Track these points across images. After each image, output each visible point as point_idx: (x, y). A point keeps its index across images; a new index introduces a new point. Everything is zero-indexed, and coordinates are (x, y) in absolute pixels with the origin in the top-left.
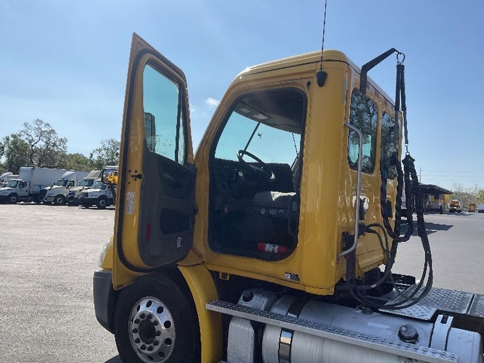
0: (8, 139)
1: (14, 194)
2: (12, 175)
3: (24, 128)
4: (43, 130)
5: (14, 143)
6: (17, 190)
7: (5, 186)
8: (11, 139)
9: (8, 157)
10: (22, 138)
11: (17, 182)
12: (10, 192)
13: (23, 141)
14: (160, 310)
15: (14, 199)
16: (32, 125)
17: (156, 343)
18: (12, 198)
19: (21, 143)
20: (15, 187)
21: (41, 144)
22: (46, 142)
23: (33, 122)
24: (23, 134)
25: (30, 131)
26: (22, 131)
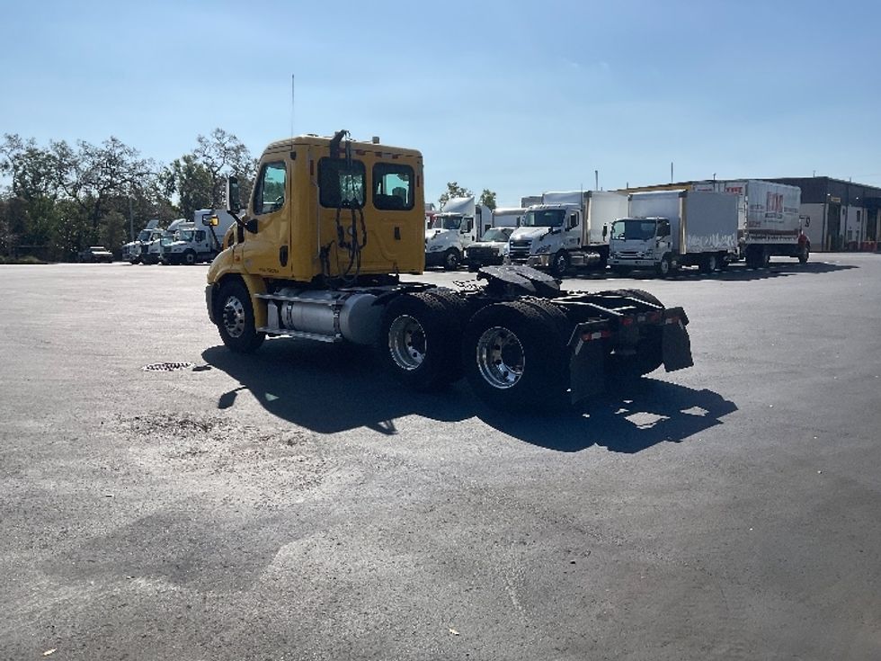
0: (177, 164)
1: (191, 251)
2: (185, 223)
3: (198, 146)
4: (227, 146)
5: (189, 171)
6: (193, 244)
7: (177, 240)
8: (183, 163)
9: (182, 194)
10: (199, 162)
11: (193, 232)
12: (184, 248)
13: (201, 166)
14: (236, 304)
15: (190, 258)
16: (210, 139)
17: (235, 323)
18: (189, 255)
19: (198, 169)
20: (190, 240)
21: (226, 170)
22: (235, 167)
23: (212, 135)
24: (197, 154)
25: (208, 150)
26: (197, 151)
